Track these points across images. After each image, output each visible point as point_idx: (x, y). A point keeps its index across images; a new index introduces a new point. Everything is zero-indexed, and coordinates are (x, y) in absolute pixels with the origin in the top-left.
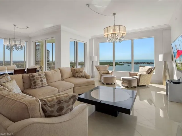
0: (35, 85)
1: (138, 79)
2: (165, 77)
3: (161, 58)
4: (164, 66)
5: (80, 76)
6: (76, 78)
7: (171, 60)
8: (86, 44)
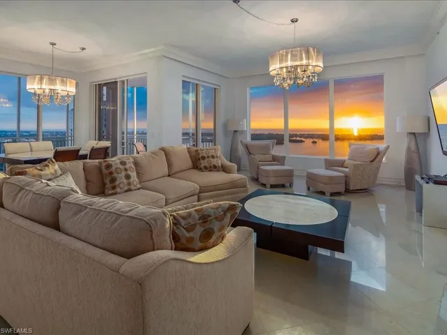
0: (114, 188)
1: (347, 175)
5: (210, 167)
6: (203, 171)
8: (219, 90)
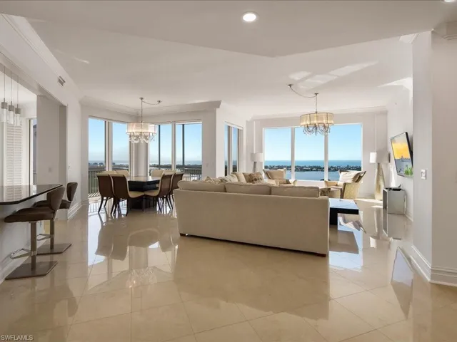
1: (341, 190)
2: (379, 187)
3: (373, 157)
4: (377, 170)
7: (387, 162)
8: (242, 130)
